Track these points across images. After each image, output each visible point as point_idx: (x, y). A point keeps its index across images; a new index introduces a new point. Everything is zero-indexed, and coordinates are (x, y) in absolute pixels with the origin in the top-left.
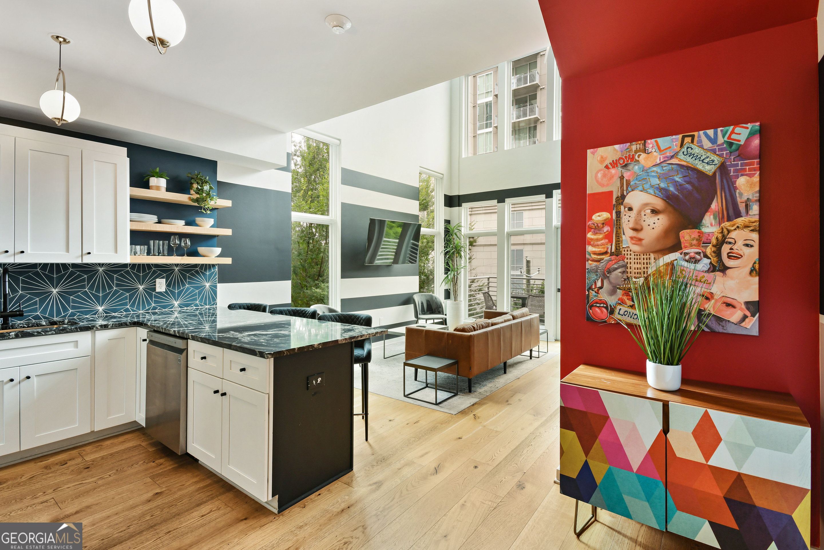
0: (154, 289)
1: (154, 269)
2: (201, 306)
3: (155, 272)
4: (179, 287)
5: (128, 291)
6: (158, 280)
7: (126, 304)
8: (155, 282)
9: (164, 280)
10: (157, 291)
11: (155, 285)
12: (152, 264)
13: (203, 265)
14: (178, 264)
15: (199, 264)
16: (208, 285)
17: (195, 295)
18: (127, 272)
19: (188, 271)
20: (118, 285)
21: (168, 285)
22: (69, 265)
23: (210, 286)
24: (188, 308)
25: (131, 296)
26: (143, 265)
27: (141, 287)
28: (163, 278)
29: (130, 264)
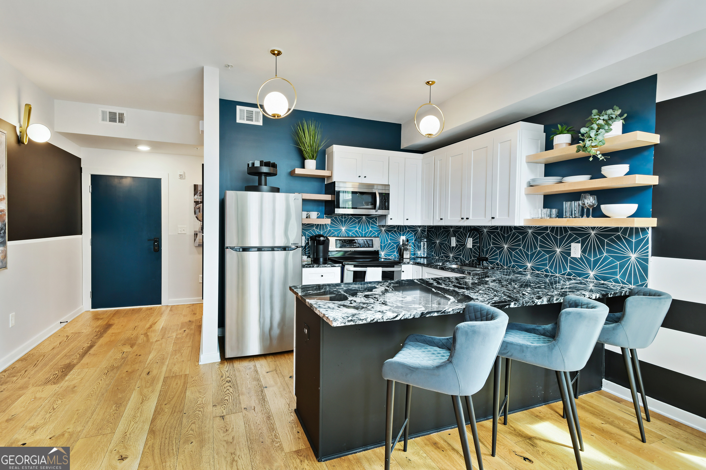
0: (569, 254)
1: (570, 232)
2: (623, 283)
3: (571, 236)
4: (595, 255)
5: (548, 252)
6: (573, 245)
7: (545, 265)
8: (570, 246)
9: (580, 245)
10: (572, 256)
11: (570, 250)
12: (568, 227)
13: (626, 229)
14: (594, 228)
15: (621, 228)
16: (633, 256)
17: (615, 267)
18: (548, 235)
19: (606, 236)
20: (541, 247)
21: (584, 251)
22: (513, 227)
23: (637, 259)
24: (605, 282)
25: (550, 258)
26: (561, 228)
27: (558, 250)
28: (578, 242)
29: (550, 227)
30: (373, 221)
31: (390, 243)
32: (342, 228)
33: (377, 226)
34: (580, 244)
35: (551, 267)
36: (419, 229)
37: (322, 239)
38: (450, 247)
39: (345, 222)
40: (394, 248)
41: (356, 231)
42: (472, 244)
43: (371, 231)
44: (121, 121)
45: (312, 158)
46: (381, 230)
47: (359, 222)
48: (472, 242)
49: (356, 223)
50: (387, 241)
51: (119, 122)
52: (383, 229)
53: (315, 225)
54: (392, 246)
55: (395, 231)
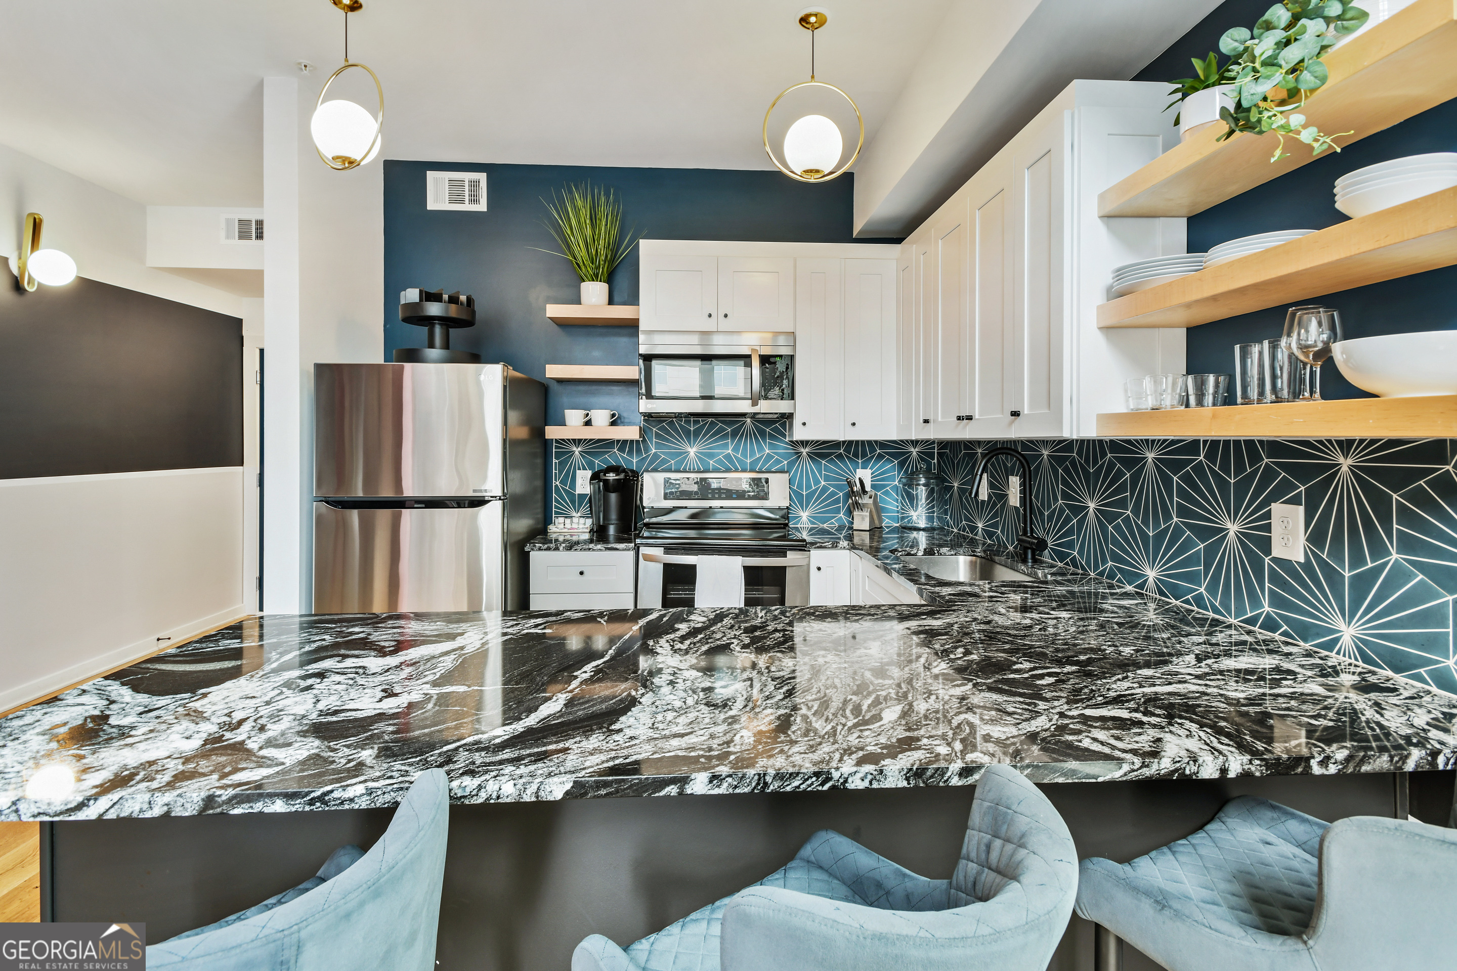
0: (1266, 545)
1: (1266, 460)
3: (1269, 476)
4: (1357, 560)
5: (1202, 534)
6: (1277, 508)
7: (1195, 579)
8: (1268, 515)
9: (1301, 511)
10: (1275, 553)
11: (1268, 528)
12: (1261, 442)
14: (1354, 442)
18: (1199, 469)
19: (1396, 480)
20: (1181, 512)
21: (1316, 538)
25: (1211, 552)
26: (1237, 443)
27: (1233, 528)
28: (1295, 501)
29: (1205, 442)
30: (776, 430)
31: (825, 489)
32: (689, 449)
33: (787, 443)
34: (1301, 509)
35: (1212, 588)
37: (611, 476)
38: (977, 501)
39: (697, 433)
40: (837, 501)
41: (728, 457)
42: (1019, 495)
43: (769, 457)
44: (260, 236)
46: (799, 454)
47: (734, 434)
48: (1019, 489)
49: (725, 436)
50: (817, 482)
51: (257, 238)
52: (805, 451)
53: (618, 441)
54: (833, 494)
55: (840, 457)
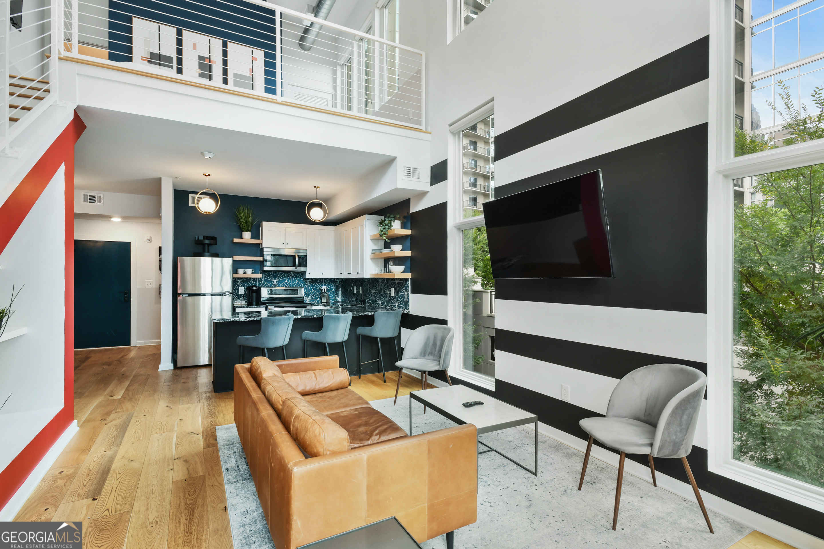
1: (391, 281)
5: (385, 294)
6: (392, 289)
10: (392, 294)
16: (406, 294)
30: (300, 275)
31: (314, 292)
32: (274, 281)
33: (303, 279)
36: (338, 281)
37: (254, 288)
38: (353, 293)
39: (276, 276)
40: (317, 295)
41: (286, 283)
42: (362, 291)
43: (298, 283)
44: (99, 201)
45: (247, 231)
46: (306, 282)
47: (287, 277)
48: (361, 289)
49: (285, 277)
50: (311, 290)
51: (98, 202)
52: (308, 281)
53: (252, 278)
54: (316, 293)
55: (318, 283)
